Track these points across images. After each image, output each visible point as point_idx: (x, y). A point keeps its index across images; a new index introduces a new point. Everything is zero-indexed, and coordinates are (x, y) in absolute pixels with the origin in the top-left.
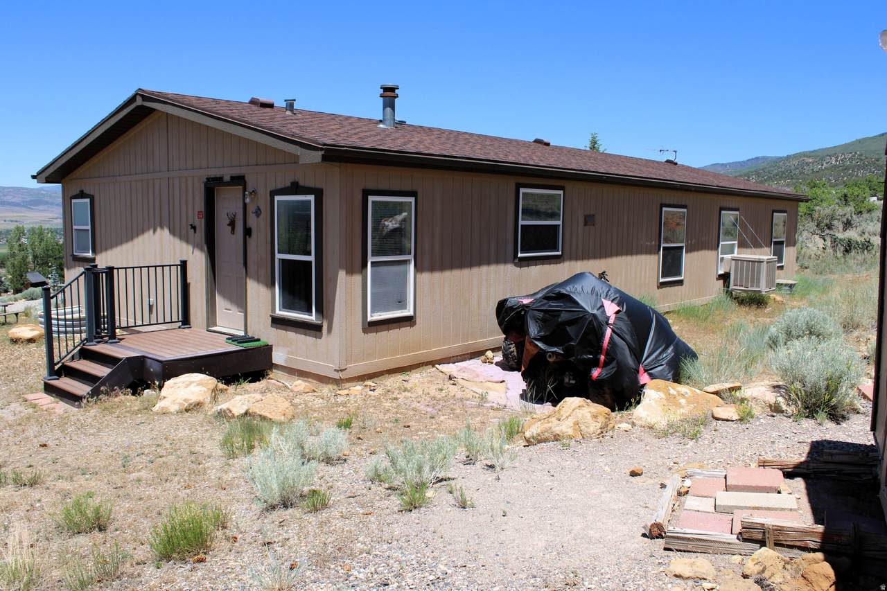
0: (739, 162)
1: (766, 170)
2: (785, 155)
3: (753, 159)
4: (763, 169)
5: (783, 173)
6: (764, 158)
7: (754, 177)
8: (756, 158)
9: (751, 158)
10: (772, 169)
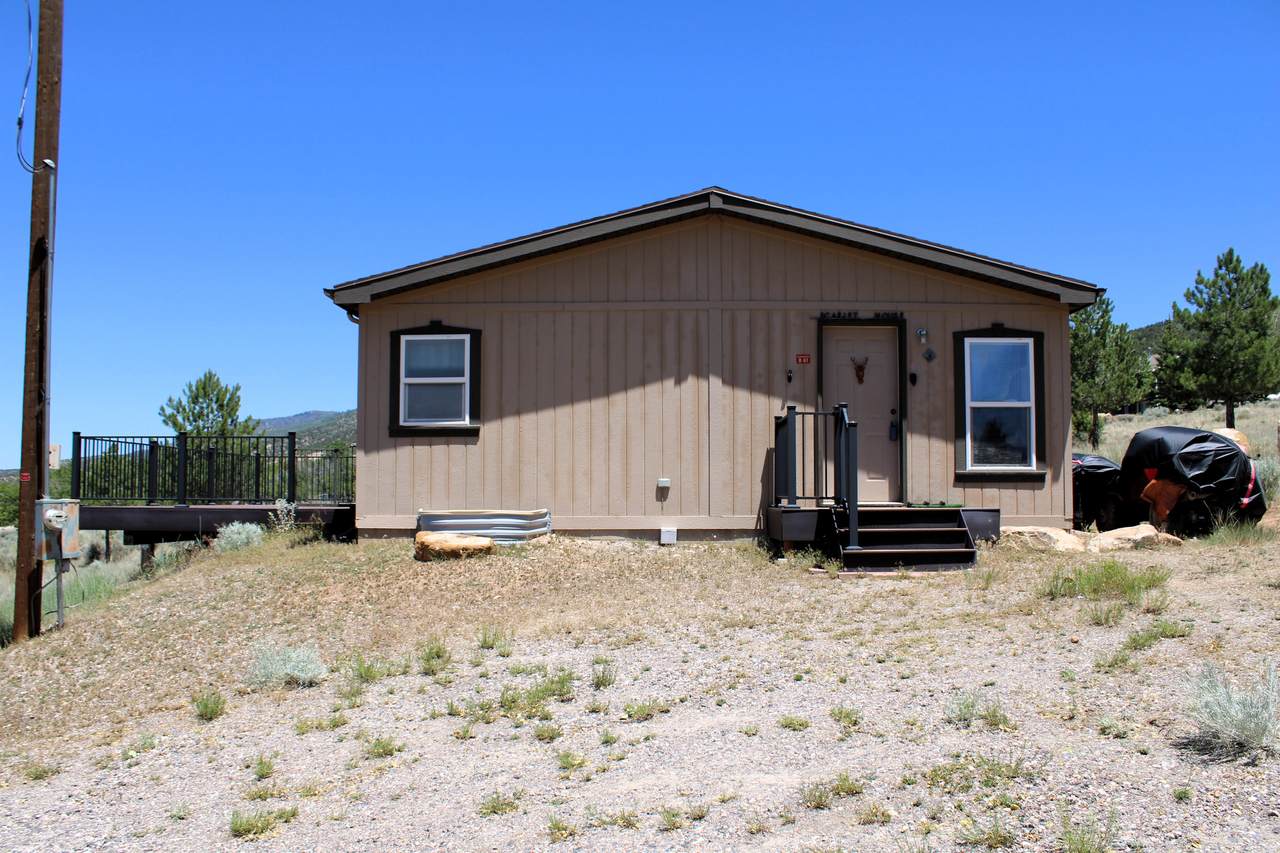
0: (283, 418)
1: (323, 430)
2: (345, 411)
3: (301, 414)
4: (318, 428)
5: (346, 433)
6: (317, 414)
7: (307, 439)
8: (306, 413)
9: (298, 413)
10: (330, 428)
